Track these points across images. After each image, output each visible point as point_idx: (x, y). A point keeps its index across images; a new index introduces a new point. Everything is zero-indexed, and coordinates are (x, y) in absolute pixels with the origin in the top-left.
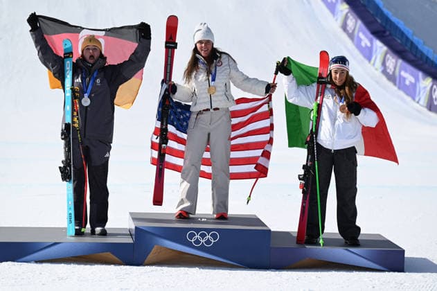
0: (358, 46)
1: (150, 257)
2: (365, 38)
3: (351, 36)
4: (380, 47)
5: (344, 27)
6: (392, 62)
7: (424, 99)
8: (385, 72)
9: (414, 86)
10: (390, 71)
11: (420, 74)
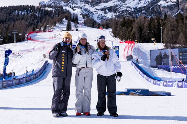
0: (142, 76)
1: (130, 94)
2: (143, 75)
3: (141, 74)
4: (145, 76)
5: (139, 73)
6: (147, 78)
7: (152, 83)
8: (146, 79)
9: (151, 81)
10: (147, 79)
11: (152, 79)
